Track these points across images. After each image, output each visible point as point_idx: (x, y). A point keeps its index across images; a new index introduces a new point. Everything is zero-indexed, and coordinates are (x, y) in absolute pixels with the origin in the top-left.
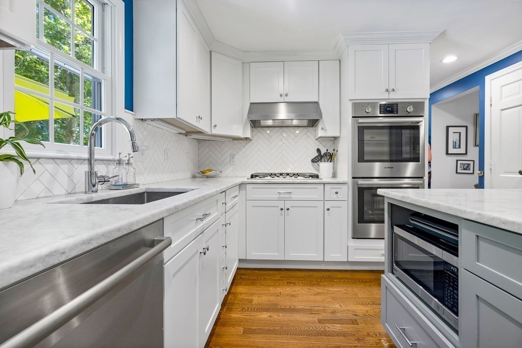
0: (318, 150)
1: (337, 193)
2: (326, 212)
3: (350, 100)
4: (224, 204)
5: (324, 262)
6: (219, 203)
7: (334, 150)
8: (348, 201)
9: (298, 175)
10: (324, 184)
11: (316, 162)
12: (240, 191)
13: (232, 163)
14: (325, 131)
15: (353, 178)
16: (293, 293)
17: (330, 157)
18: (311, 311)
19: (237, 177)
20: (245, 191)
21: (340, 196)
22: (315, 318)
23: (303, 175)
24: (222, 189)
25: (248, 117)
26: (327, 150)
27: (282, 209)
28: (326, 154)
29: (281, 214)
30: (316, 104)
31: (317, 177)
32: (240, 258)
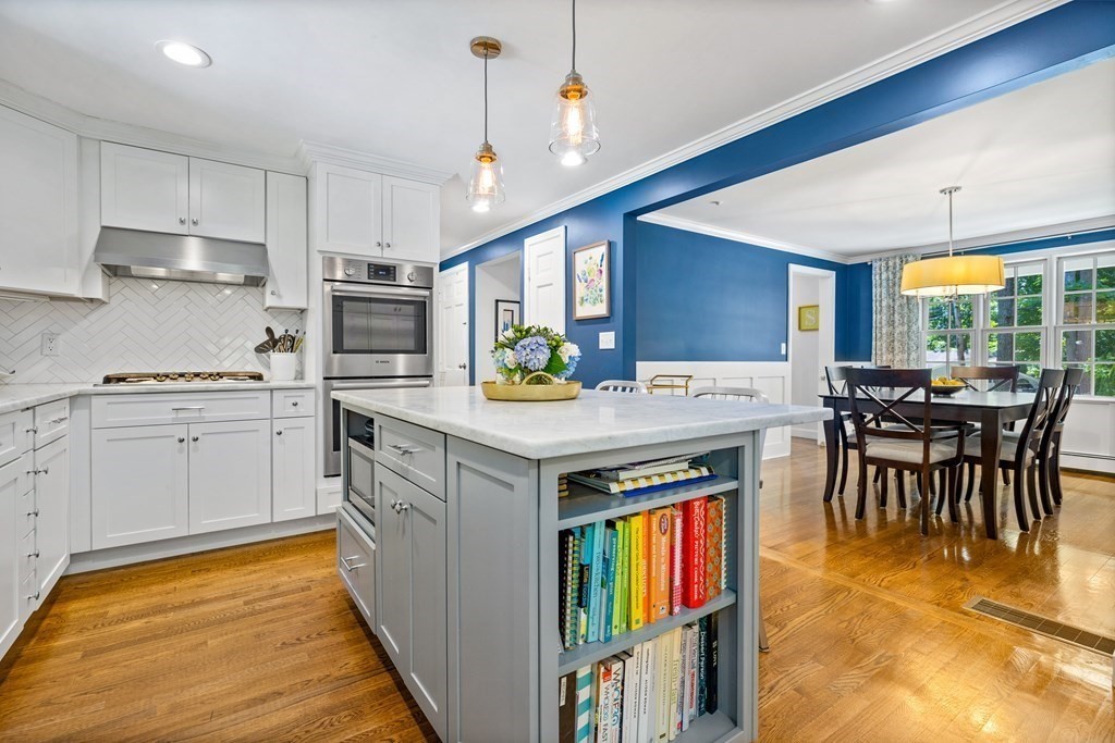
0: (269, 331)
1: (295, 405)
2: (276, 437)
3: (319, 251)
4: (31, 433)
5: (272, 525)
6: (18, 429)
7: (297, 331)
8: (316, 416)
9: (219, 375)
10: (272, 390)
11: (265, 352)
12: (75, 412)
13: (46, 351)
14: (279, 296)
15: (325, 378)
16: (203, 582)
17: (291, 343)
18: (233, 596)
19: (65, 383)
20: (87, 411)
21: (301, 410)
22: (240, 601)
23: (233, 376)
24: (26, 403)
25: (96, 260)
26: (287, 331)
27: (182, 441)
28: (283, 338)
29: (181, 451)
30: (262, 248)
31: (259, 377)
32: (73, 552)
